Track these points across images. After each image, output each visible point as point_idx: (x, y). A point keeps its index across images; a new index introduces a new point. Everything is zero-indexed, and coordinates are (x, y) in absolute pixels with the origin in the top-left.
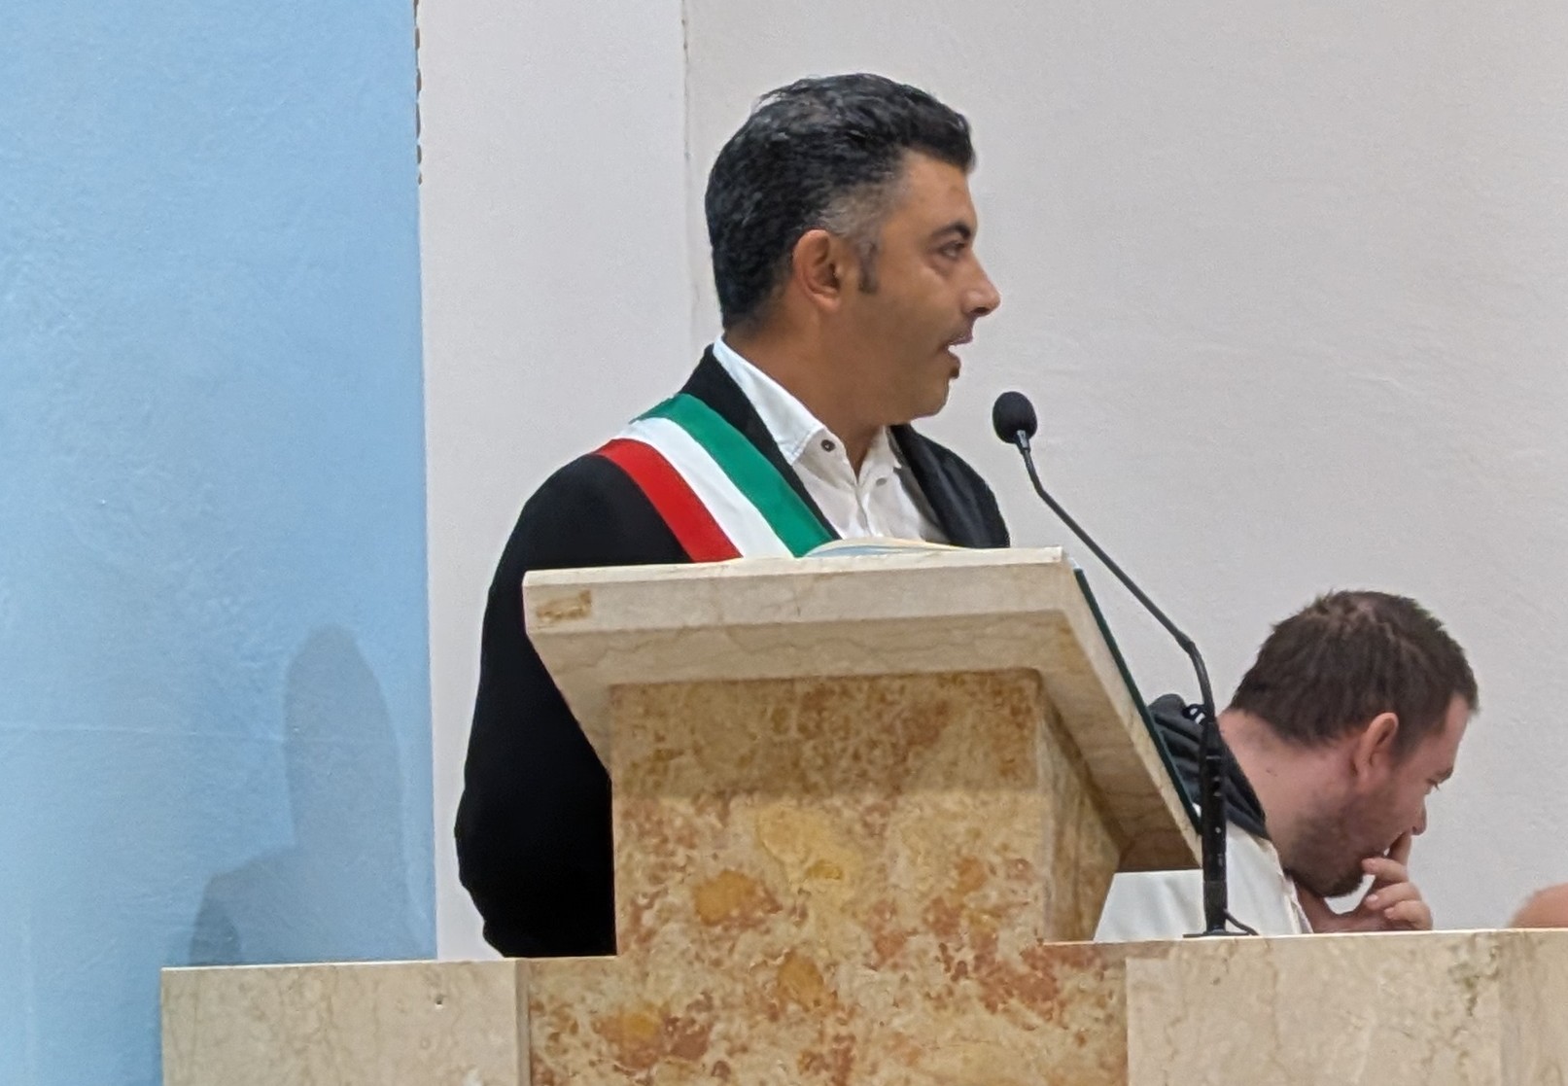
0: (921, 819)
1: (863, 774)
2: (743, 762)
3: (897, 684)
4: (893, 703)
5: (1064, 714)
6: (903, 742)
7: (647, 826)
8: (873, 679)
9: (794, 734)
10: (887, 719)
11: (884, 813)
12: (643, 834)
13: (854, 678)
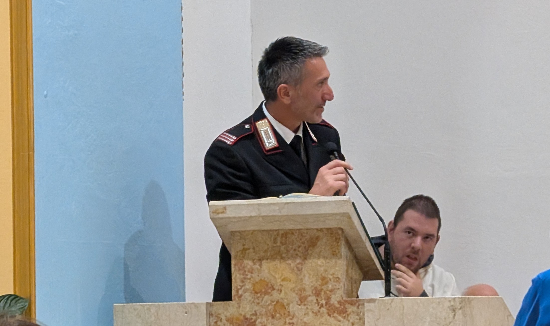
0: (311, 266)
1: (297, 255)
2: (266, 251)
3: (306, 231)
4: (304, 236)
5: (349, 239)
6: (307, 246)
7: (241, 268)
8: (300, 230)
9: (279, 244)
10: (303, 240)
11: (302, 265)
12: (240, 270)
13: (294, 230)
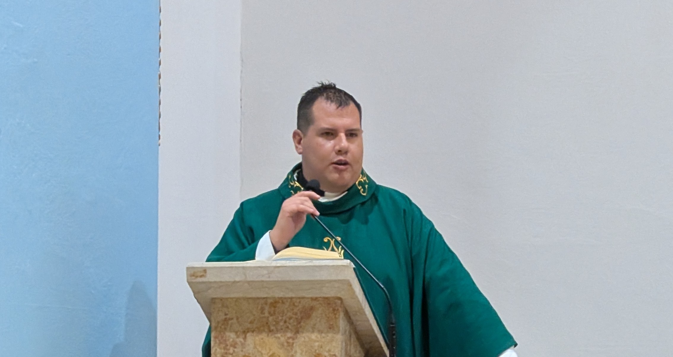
0: (304, 342)
1: (288, 327)
3: (298, 301)
4: (297, 306)
5: (349, 310)
6: (300, 318)
7: (222, 341)
8: (291, 298)
11: (293, 339)
13: (285, 298)
